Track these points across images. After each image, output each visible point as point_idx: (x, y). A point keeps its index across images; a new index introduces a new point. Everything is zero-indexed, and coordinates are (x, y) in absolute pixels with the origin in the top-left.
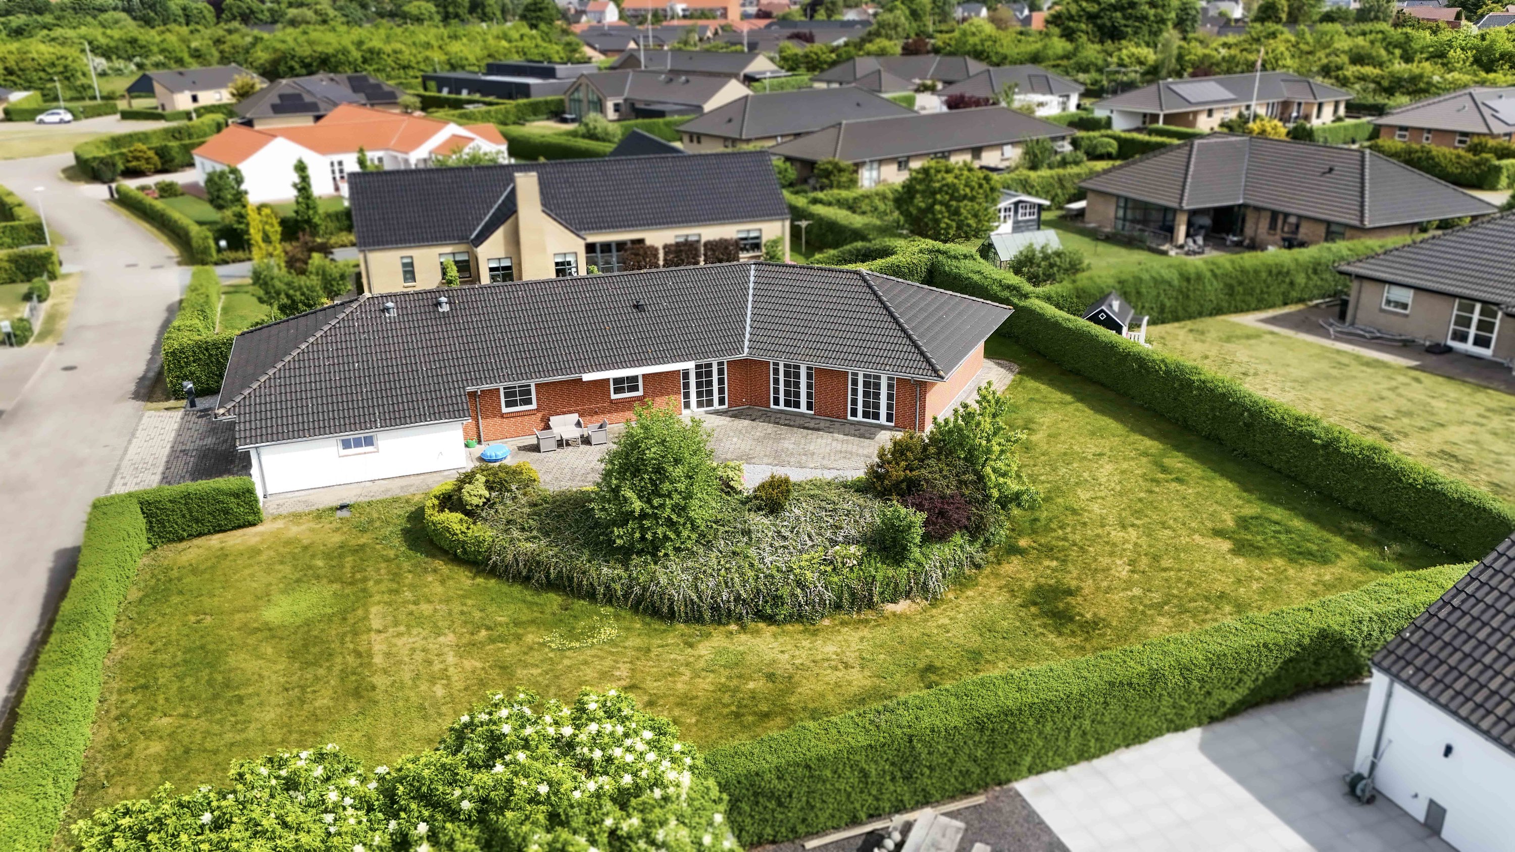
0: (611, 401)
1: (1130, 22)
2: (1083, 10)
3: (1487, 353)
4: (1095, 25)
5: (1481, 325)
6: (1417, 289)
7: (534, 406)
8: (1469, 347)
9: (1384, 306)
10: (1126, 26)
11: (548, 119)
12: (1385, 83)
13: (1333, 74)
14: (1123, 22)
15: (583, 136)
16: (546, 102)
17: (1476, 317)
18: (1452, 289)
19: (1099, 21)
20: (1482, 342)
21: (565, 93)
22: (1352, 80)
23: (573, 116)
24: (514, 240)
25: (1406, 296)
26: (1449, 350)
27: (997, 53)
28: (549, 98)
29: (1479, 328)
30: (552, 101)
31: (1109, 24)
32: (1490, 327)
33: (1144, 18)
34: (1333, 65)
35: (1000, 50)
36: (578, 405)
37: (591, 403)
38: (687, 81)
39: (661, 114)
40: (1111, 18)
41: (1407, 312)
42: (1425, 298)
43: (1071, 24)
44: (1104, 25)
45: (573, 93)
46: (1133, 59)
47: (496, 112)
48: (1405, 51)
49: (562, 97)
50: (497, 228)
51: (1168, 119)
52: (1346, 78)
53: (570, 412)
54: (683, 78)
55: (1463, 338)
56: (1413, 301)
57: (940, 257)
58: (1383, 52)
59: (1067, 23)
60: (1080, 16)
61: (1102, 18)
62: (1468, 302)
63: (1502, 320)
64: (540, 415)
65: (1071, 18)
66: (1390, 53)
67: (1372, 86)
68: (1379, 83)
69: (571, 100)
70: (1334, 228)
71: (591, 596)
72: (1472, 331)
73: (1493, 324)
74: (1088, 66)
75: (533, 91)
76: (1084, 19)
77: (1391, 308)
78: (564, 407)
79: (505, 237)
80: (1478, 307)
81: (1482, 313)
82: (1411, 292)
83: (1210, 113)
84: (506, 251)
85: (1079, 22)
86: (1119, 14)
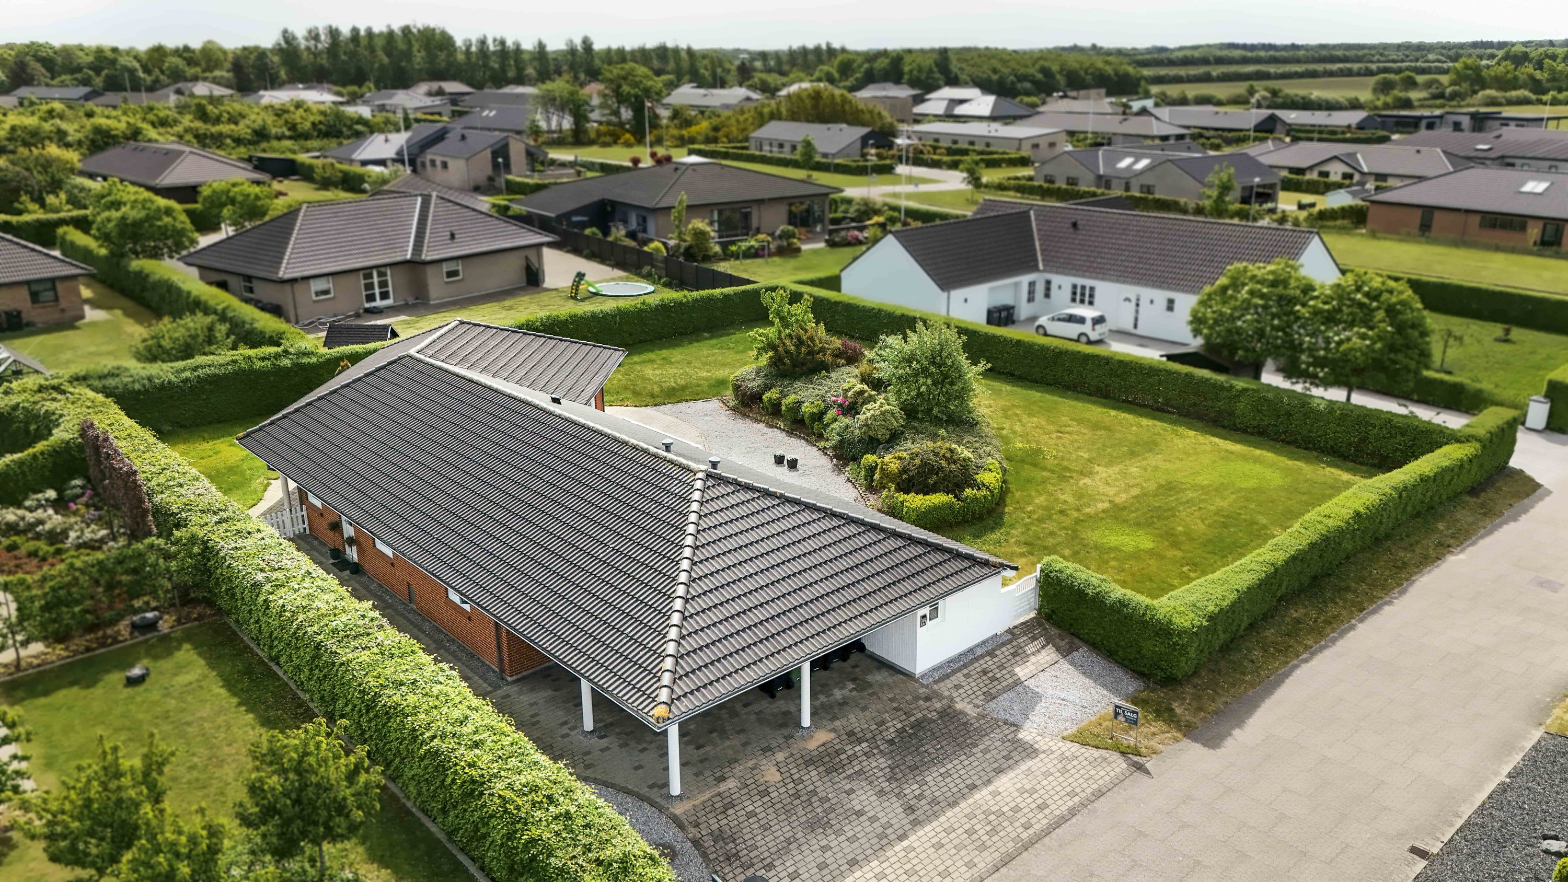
3: (389, 302)
5: (381, 285)
6: (334, 274)
8: (379, 303)
9: (313, 298)
17: (376, 280)
18: (353, 267)
20: (384, 296)
25: (327, 284)
32: (386, 284)
41: (331, 295)
42: (342, 279)
55: (373, 298)
56: (334, 285)
62: (367, 272)
63: (391, 276)
72: (377, 291)
73: (387, 281)
80: (374, 273)
81: (378, 276)
82: (330, 279)
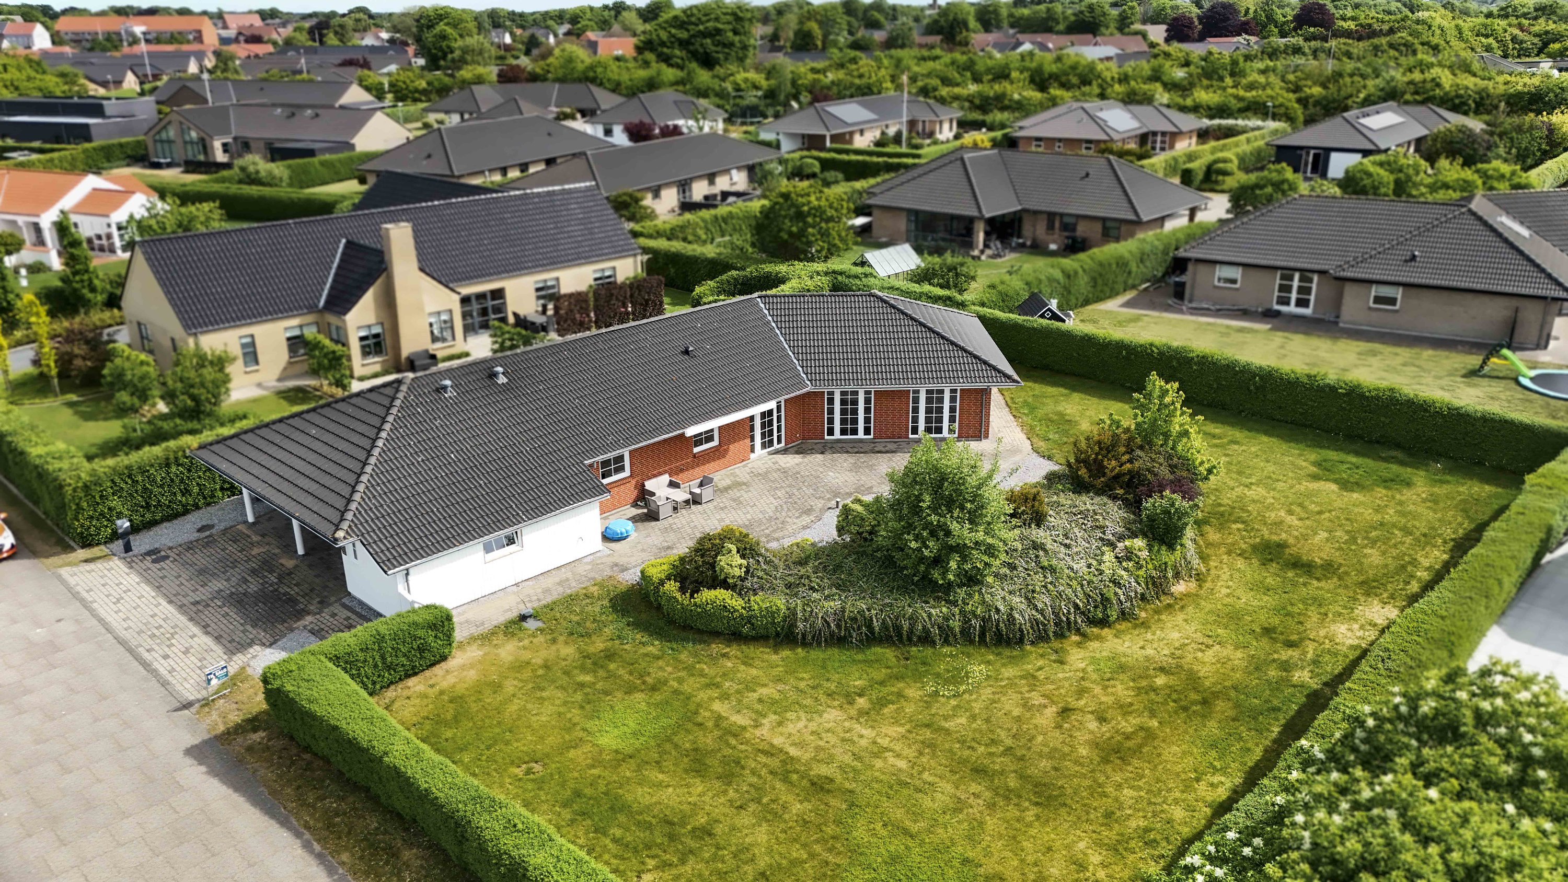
0: (694, 456)
1: (719, 49)
2: (673, 36)
3: (1307, 311)
4: (689, 51)
5: (1301, 290)
6: (1245, 265)
7: (626, 473)
8: (1292, 308)
9: (1216, 283)
10: (717, 52)
11: (128, 165)
12: (977, 101)
13: (931, 95)
14: (713, 48)
15: (240, 182)
16: (121, 145)
17: (1296, 283)
18: (1271, 263)
19: (691, 48)
20: (1301, 303)
21: (146, 134)
22: (949, 100)
23: (169, 160)
24: (388, 303)
25: (1236, 273)
26: (1278, 314)
27: (609, 80)
28: (124, 140)
29: (1299, 292)
30: (128, 143)
31: (701, 50)
32: (1308, 291)
33: (732, 44)
34: (930, 87)
35: (611, 75)
36: (666, 465)
37: (677, 461)
38: (317, 115)
39: (310, 153)
40: (702, 45)
41: (1238, 286)
42: (1252, 272)
43: (665, 50)
44: (696, 51)
45: (159, 132)
46: (749, 84)
47: (61, 160)
48: (973, 74)
49: (141, 138)
50: (364, 291)
51: (834, 138)
52: (942, 97)
53: (660, 474)
54: (309, 112)
55: (1287, 303)
56: (1243, 276)
57: (840, 278)
58: (957, 75)
59: (660, 49)
60: (672, 43)
61: (693, 44)
62: (1287, 272)
63: (1318, 285)
64: (633, 482)
65: (663, 44)
66: (962, 75)
67: (967, 104)
68: (971, 102)
69: (155, 141)
70: (1109, 224)
71: (926, 639)
72: (1294, 296)
73: (1310, 288)
74: (706, 91)
75: (93, 131)
76: (676, 45)
77: (1222, 284)
78: (655, 469)
79: (376, 299)
80: (1297, 276)
81: (1301, 280)
82: (1240, 269)
83: (862, 132)
84: (377, 317)
85: (673, 48)
86: (708, 41)
